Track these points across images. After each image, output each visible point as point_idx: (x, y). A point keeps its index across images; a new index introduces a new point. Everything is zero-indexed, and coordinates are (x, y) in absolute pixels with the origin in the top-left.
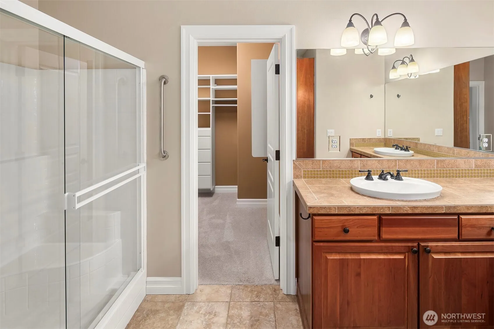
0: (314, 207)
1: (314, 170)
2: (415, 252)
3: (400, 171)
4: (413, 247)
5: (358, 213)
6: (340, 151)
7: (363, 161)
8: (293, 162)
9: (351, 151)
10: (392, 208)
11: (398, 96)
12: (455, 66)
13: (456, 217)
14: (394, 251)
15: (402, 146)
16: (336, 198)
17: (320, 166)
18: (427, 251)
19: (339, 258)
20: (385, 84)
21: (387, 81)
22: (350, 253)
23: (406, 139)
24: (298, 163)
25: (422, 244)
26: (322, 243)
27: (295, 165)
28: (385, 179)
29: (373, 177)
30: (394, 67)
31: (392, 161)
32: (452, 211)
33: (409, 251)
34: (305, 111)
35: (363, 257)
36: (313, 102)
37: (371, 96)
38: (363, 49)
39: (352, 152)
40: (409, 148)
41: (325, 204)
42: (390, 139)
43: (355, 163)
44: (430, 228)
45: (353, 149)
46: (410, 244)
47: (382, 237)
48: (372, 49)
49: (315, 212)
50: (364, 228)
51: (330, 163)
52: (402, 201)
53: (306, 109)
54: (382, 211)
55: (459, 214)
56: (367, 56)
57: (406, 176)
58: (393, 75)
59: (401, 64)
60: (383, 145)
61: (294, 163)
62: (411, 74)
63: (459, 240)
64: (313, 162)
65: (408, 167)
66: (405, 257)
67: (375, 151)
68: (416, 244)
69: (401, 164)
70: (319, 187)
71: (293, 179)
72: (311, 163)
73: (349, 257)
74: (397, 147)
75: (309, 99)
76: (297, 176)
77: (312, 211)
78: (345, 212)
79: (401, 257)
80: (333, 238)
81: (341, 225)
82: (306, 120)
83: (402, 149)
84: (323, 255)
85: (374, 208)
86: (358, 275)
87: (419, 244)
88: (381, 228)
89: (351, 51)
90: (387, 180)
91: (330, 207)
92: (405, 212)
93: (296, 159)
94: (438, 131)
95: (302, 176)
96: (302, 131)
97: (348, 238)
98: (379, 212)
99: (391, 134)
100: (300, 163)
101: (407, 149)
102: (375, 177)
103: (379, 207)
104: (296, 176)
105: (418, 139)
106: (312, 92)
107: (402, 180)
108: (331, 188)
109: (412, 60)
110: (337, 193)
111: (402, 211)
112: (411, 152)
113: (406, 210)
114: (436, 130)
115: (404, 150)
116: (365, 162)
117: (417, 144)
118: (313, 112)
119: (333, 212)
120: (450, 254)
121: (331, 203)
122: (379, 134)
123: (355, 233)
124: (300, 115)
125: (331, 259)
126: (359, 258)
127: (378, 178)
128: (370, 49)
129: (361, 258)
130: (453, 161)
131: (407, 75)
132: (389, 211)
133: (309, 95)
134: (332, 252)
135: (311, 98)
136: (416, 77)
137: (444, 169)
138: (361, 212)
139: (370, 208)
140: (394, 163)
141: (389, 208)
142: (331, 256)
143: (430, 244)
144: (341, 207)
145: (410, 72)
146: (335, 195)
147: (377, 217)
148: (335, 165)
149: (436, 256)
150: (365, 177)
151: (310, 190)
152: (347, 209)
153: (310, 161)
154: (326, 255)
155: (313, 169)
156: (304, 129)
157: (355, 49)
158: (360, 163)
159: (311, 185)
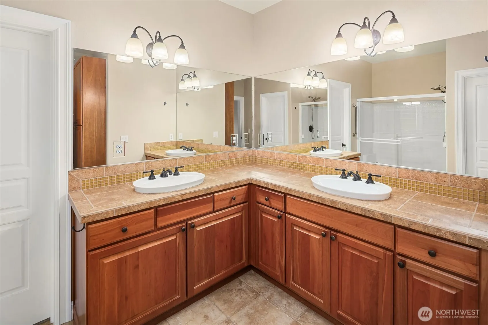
0: (89, 216)
1: (96, 178)
2: (184, 230)
3: (178, 168)
4: (182, 226)
5: (137, 210)
6: (125, 156)
7: (148, 163)
8: (69, 173)
9: (145, 155)
10: (166, 199)
11: (187, 105)
12: (225, 83)
13: (212, 196)
14: (168, 235)
15: (188, 147)
16: (116, 202)
17: (103, 174)
18: (193, 227)
19: (117, 259)
20: (177, 93)
21: (178, 91)
22: (128, 250)
23: (193, 141)
24: (75, 173)
25: (189, 222)
26: (99, 250)
27: (71, 176)
28: (166, 176)
29: (155, 176)
30: (182, 80)
31: (174, 160)
32: (209, 192)
33: (180, 231)
34: (95, 116)
35: (141, 249)
36: (104, 106)
37: (165, 104)
38: (148, 61)
39: (147, 156)
40: (193, 148)
41: (102, 210)
42: (179, 142)
43: (141, 166)
44: (195, 208)
45: (148, 153)
46: (180, 225)
47: (158, 226)
48: (156, 62)
49: (90, 220)
50: (141, 223)
51: (114, 169)
52: (175, 191)
53: (96, 114)
54: (157, 203)
55: (213, 193)
56: (153, 67)
57: (184, 171)
58: (182, 86)
59: (187, 78)
60: (175, 147)
61: (69, 175)
62: (195, 87)
63: (214, 211)
64: (95, 170)
65: (186, 164)
66: (177, 237)
67: (167, 153)
68: (184, 224)
69: (181, 161)
70: (100, 194)
71: (68, 193)
72: (93, 171)
73: (127, 254)
74: (185, 148)
75: (99, 103)
76: (74, 188)
77: (86, 220)
78: (124, 212)
79: (174, 237)
80: (110, 241)
81: (119, 226)
82: (96, 125)
83: (188, 150)
84: (101, 261)
85: (151, 202)
86: (137, 267)
87: (187, 223)
88: (157, 219)
89: (137, 61)
90: (167, 176)
91: (108, 212)
92: (177, 200)
93: (73, 170)
94: (215, 134)
95: (81, 187)
96: (90, 138)
97: (127, 236)
98: (156, 204)
99: (181, 138)
100: (78, 173)
101: (191, 150)
102: (157, 176)
103: (155, 201)
104: (72, 189)
105: (202, 141)
106: (103, 95)
107: (179, 174)
108: (112, 193)
109: (195, 76)
110: (119, 196)
111: (174, 200)
112: (194, 151)
113: (177, 198)
114: (214, 132)
115: (189, 150)
116: (150, 163)
117: (198, 144)
118: (104, 117)
119: (111, 216)
120: (208, 224)
121: (108, 208)
122: (172, 138)
123: (133, 230)
124: (88, 120)
125: (108, 262)
126: (137, 251)
127: (160, 177)
128: (155, 62)
129: (139, 251)
130: (216, 155)
131: (192, 88)
132: (164, 202)
133: (99, 98)
134: (109, 256)
135: (102, 102)
136: (199, 90)
137: (210, 162)
138: (140, 209)
139: (148, 203)
140: (174, 162)
141: (164, 199)
142: (108, 260)
143: (195, 220)
144: (119, 209)
145: (194, 86)
146: (116, 199)
147: (154, 210)
148: (120, 170)
149: (198, 229)
150: (148, 177)
151: (88, 200)
152: (125, 210)
153: (90, 170)
154: (103, 260)
155: (94, 177)
156: (93, 136)
157: (141, 59)
158: (145, 165)
159: (90, 194)
